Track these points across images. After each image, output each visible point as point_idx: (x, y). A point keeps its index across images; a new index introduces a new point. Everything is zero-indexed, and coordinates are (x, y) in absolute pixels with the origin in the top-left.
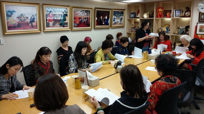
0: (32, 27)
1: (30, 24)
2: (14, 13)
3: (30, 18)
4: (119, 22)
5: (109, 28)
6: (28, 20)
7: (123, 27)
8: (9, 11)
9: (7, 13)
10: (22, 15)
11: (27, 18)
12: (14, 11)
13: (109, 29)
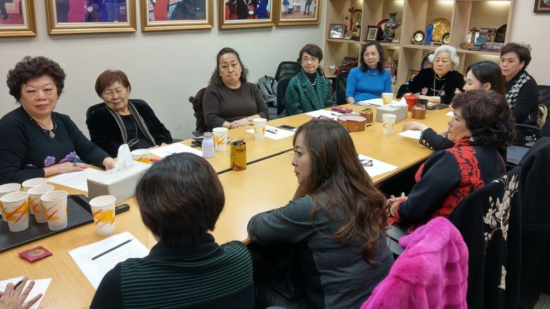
0: (5, 19)
4: (303, 9)
5: (271, 27)
7: (314, 24)
13: (271, 31)
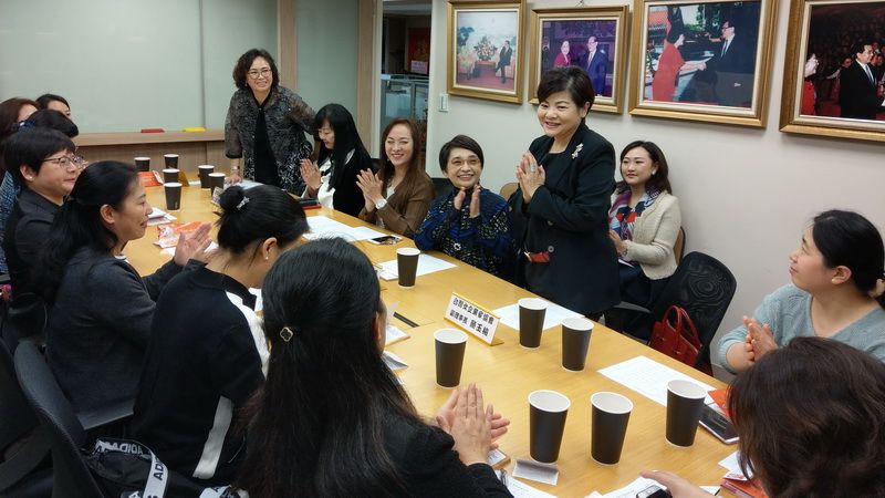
0: (504, 82)
1: (499, 72)
2: (471, 34)
3: (499, 51)
6: (496, 59)
8: (463, 29)
9: (458, 34)
10: (484, 40)
11: (496, 49)
12: (471, 29)
